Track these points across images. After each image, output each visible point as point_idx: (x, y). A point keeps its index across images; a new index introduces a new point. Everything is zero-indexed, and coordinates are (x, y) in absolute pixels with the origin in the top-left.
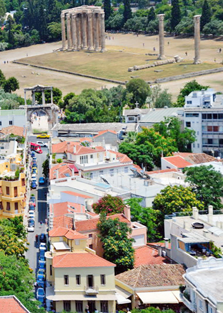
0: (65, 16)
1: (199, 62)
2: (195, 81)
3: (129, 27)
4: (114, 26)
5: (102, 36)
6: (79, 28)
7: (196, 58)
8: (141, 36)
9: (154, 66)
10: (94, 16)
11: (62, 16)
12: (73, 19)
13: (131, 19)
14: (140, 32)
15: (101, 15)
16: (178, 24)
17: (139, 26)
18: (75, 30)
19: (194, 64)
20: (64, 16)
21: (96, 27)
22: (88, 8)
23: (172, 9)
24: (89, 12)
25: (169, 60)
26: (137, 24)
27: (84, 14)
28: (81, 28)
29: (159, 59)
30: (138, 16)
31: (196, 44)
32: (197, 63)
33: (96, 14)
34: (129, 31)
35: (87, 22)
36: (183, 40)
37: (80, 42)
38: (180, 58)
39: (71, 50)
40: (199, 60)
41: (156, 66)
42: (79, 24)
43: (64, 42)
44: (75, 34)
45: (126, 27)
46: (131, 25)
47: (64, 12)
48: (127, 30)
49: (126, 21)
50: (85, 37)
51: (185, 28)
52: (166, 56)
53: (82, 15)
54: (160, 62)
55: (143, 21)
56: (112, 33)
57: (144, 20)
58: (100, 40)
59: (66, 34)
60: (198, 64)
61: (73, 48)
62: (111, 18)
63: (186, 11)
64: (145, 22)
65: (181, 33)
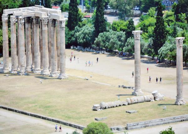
0: (9, 18)
1: (181, 103)
2: (171, 129)
3: (102, 44)
4: (81, 41)
5: (61, 54)
6: (30, 39)
7: (178, 96)
8: (117, 59)
9: (126, 104)
10: (50, 23)
11: (5, 18)
12: (20, 25)
13: (105, 32)
14: (116, 52)
15: (61, 22)
16: (162, 46)
17: (114, 43)
18: (22, 41)
19: (175, 104)
20: (7, 19)
21: (53, 41)
22: (43, 11)
23: (156, 24)
24: (44, 16)
25: (145, 97)
26: (111, 40)
27: (37, 18)
28: (32, 39)
29: (134, 94)
30: (114, 29)
31: (178, 77)
32: (179, 103)
33: (54, 21)
34: (102, 50)
35: (41, 32)
36: (167, 69)
37: (31, 61)
38: (160, 95)
39: (16, 72)
40: (181, 99)
41: (128, 104)
42: (29, 33)
43: (5, 60)
44: (22, 49)
45: (98, 44)
46: (104, 41)
47: (6, 12)
48: (99, 49)
49: (98, 35)
50: (38, 54)
51: (170, 53)
52: (142, 90)
53: (34, 21)
54: (134, 99)
55: (119, 38)
56: (78, 50)
57: (121, 36)
58: (59, 61)
59: (10, 47)
60: (181, 105)
61: (19, 70)
62: (78, 28)
63: (175, 29)
64: (122, 39)
65: (165, 59)
